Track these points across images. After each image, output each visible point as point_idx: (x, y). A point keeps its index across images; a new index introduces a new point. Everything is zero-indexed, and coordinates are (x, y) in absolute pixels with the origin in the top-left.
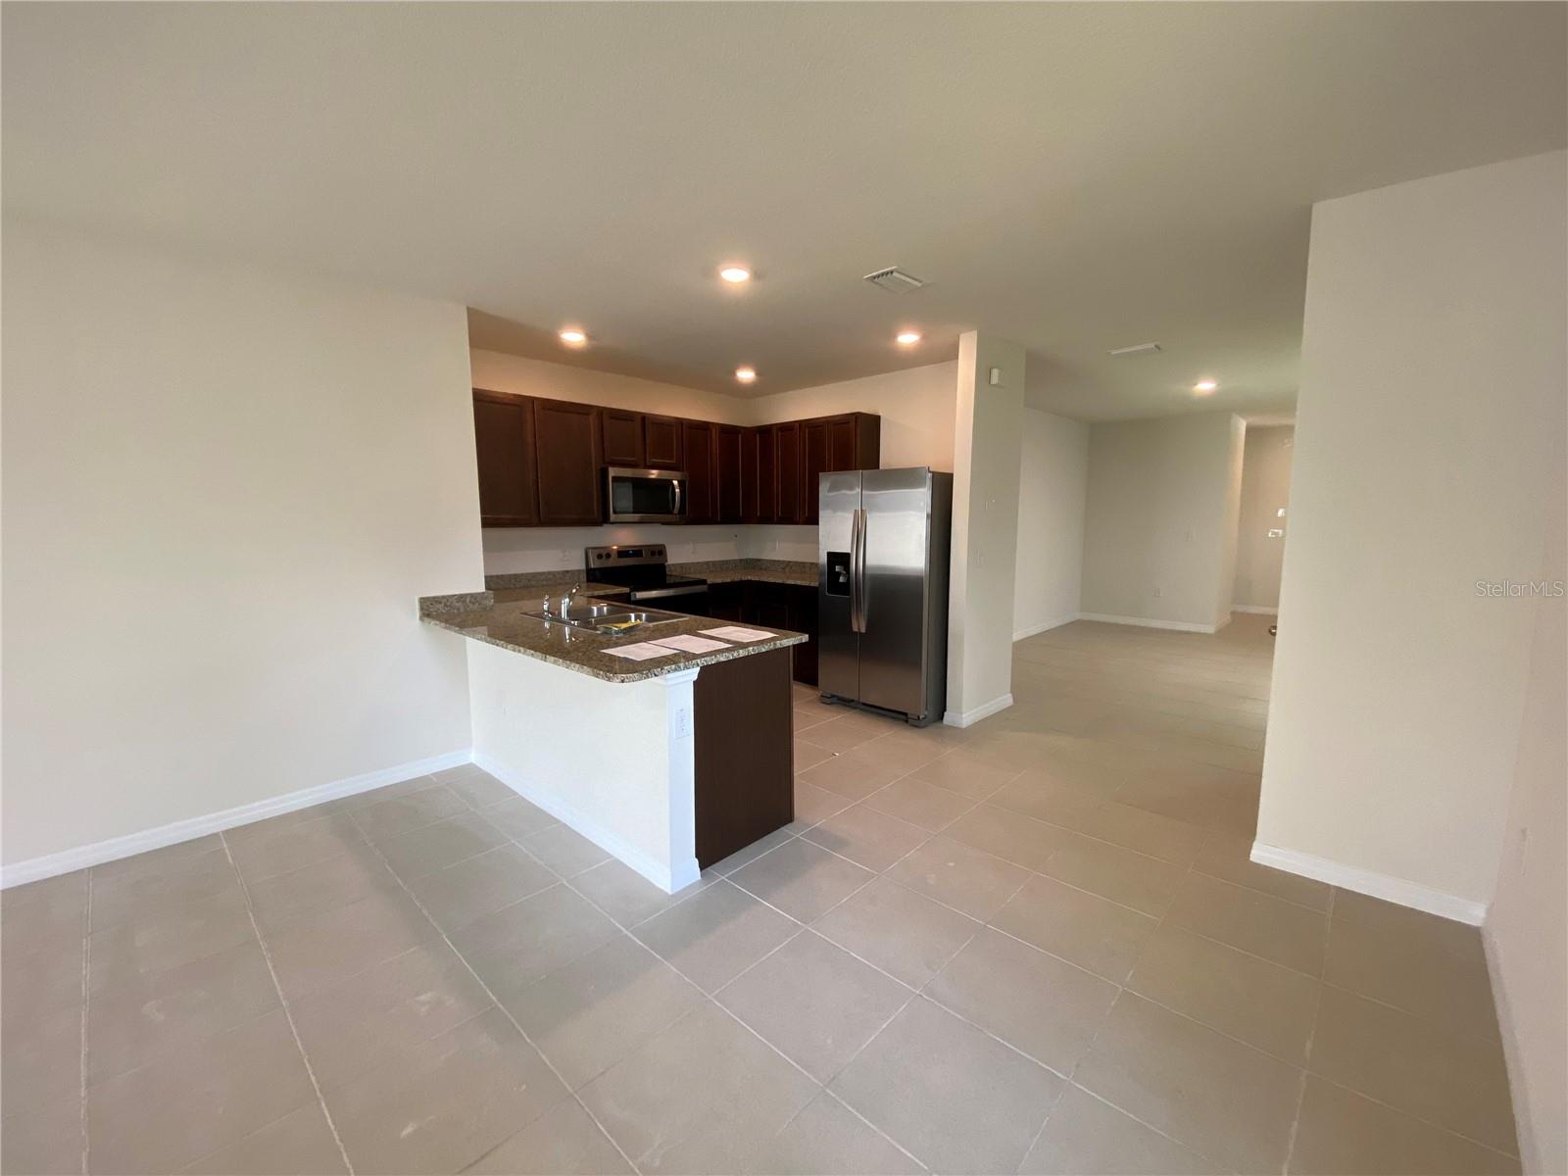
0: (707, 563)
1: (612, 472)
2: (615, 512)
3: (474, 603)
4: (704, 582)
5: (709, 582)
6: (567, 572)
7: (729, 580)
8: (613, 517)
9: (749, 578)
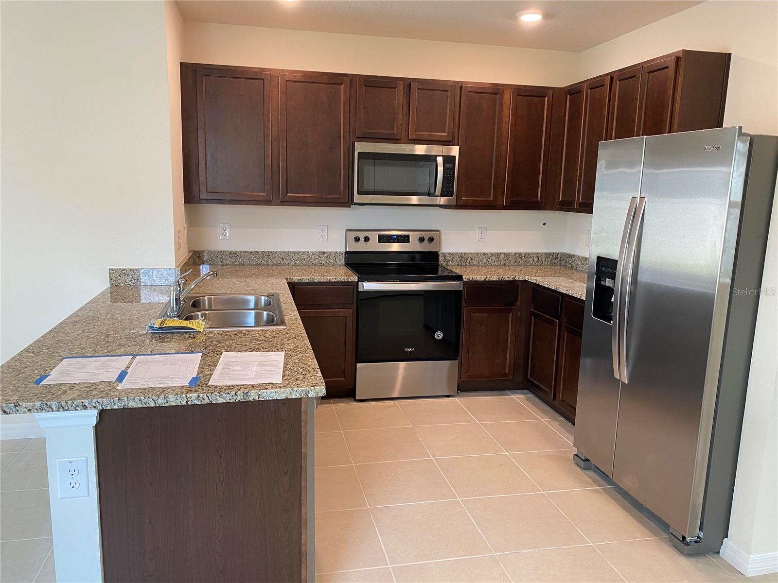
0: (498, 255)
1: (361, 147)
2: (359, 193)
3: (160, 278)
4: (459, 278)
5: (465, 278)
6: (324, 253)
7: (495, 278)
8: (357, 198)
9: (527, 278)
